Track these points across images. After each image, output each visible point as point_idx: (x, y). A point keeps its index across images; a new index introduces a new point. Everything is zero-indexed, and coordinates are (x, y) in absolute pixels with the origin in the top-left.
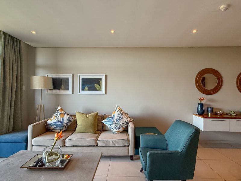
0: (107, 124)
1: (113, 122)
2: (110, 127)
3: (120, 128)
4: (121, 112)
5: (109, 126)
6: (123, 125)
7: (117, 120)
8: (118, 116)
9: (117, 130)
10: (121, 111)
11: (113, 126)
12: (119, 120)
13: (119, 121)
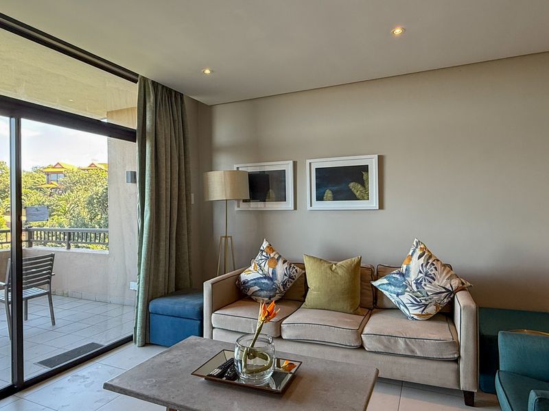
0: (387, 290)
1: (407, 287)
2: (398, 299)
3: (426, 306)
4: (430, 261)
5: (394, 299)
6: (436, 297)
7: (418, 283)
8: (420, 272)
9: (418, 312)
10: (430, 257)
11: (406, 298)
12: (423, 283)
13: (425, 285)
